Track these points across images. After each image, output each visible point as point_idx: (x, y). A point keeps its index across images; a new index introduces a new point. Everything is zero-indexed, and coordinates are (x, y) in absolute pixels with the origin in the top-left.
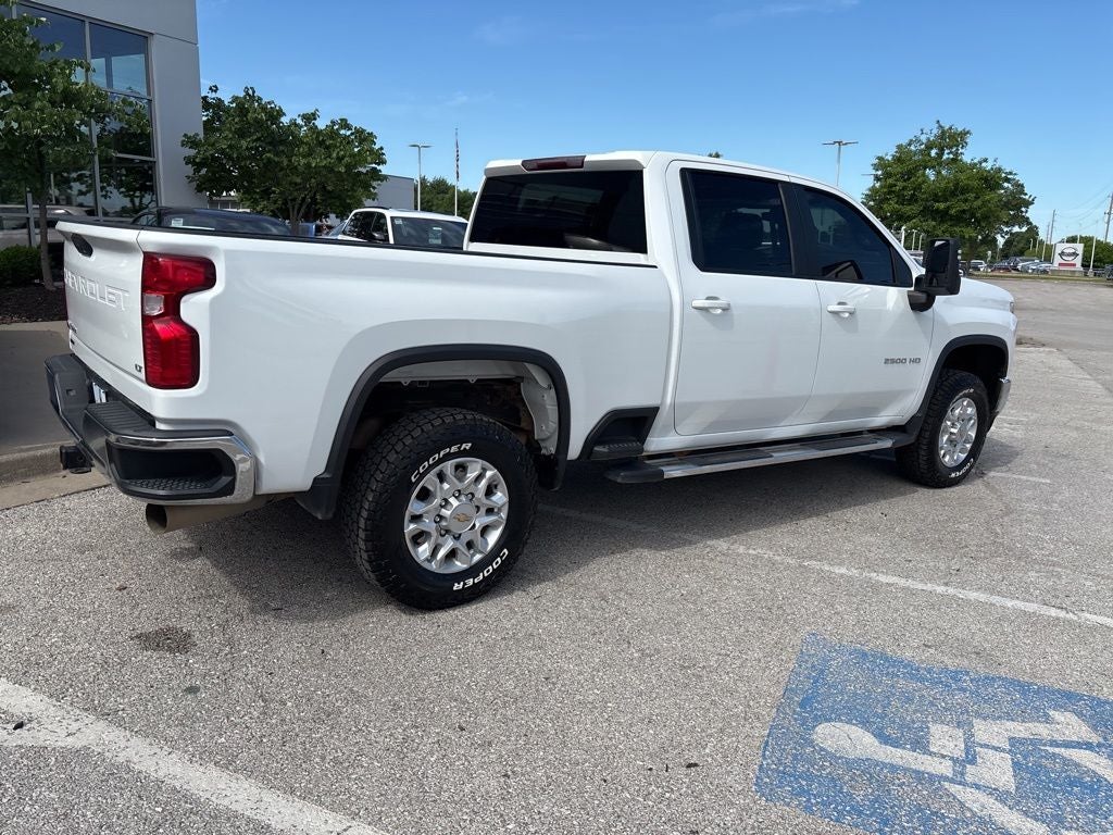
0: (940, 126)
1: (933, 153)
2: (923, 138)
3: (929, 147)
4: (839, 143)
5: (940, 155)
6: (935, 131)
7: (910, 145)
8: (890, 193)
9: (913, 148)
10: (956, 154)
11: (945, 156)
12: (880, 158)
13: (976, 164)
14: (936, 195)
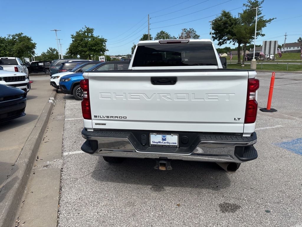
0: (86, 27)
1: (86, 34)
2: (83, 30)
3: (85, 32)
4: (56, 30)
5: (88, 35)
6: (86, 28)
7: (80, 32)
8: (79, 45)
9: (81, 33)
10: (92, 35)
11: (89, 35)
12: (72, 35)
13: (97, 37)
14: (92, 45)
